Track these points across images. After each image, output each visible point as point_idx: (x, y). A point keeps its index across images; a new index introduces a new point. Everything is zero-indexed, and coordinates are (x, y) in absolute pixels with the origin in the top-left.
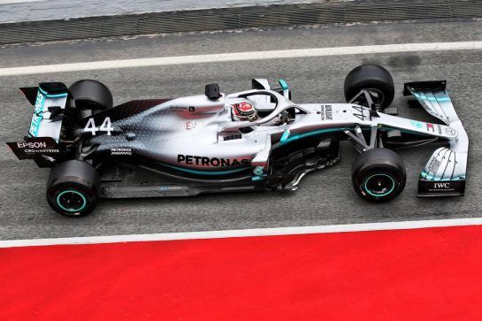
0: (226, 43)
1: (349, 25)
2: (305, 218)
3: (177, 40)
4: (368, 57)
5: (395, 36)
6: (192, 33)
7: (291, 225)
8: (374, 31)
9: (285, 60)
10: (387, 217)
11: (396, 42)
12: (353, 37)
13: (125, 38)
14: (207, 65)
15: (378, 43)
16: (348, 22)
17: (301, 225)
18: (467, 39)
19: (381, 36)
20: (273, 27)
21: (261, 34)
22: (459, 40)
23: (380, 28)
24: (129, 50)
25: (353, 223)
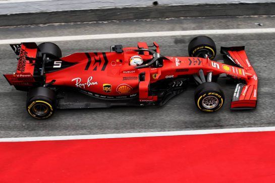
0: (98, 29)
1: (167, 19)
2: (142, 128)
3: (70, 27)
4: (178, 37)
5: (193, 26)
6: (79, 23)
7: (134, 132)
8: (181, 23)
9: (131, 38)
10: (188, 127)
11: (194, 29)
12: (169, 26)
13: (41, 25)
14: (87, 41)
15: (184, 29)
16: (167, 17)
17: (140, 132)
18: (233, 28)
19: (185, 26)
20: (125, 20)
21: (118, 24)
22: (229, 29)
23: (185, 21)
24: (43, 32)
25: (169, 131)
